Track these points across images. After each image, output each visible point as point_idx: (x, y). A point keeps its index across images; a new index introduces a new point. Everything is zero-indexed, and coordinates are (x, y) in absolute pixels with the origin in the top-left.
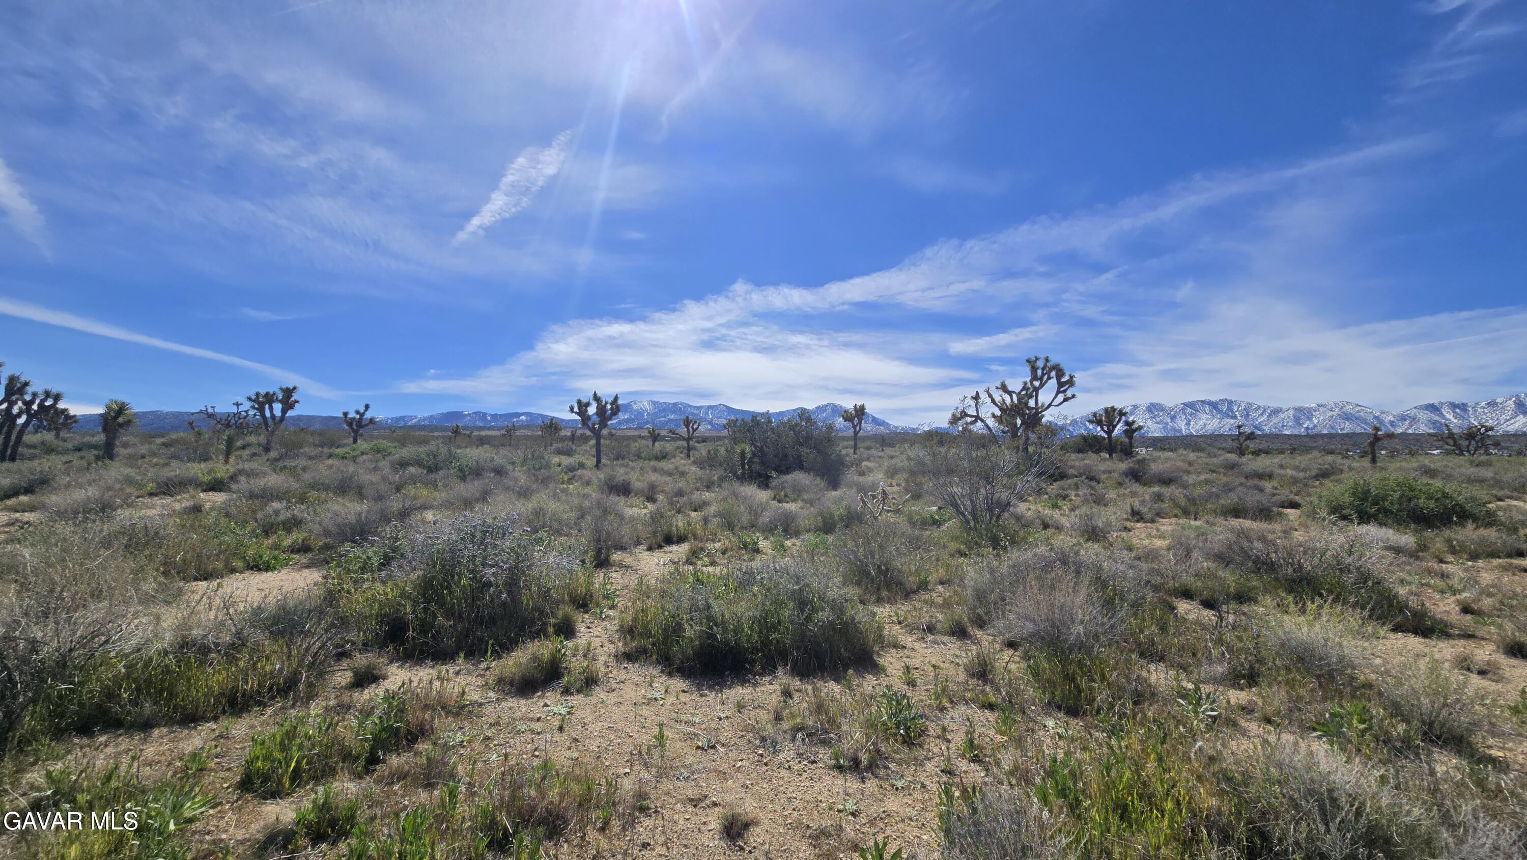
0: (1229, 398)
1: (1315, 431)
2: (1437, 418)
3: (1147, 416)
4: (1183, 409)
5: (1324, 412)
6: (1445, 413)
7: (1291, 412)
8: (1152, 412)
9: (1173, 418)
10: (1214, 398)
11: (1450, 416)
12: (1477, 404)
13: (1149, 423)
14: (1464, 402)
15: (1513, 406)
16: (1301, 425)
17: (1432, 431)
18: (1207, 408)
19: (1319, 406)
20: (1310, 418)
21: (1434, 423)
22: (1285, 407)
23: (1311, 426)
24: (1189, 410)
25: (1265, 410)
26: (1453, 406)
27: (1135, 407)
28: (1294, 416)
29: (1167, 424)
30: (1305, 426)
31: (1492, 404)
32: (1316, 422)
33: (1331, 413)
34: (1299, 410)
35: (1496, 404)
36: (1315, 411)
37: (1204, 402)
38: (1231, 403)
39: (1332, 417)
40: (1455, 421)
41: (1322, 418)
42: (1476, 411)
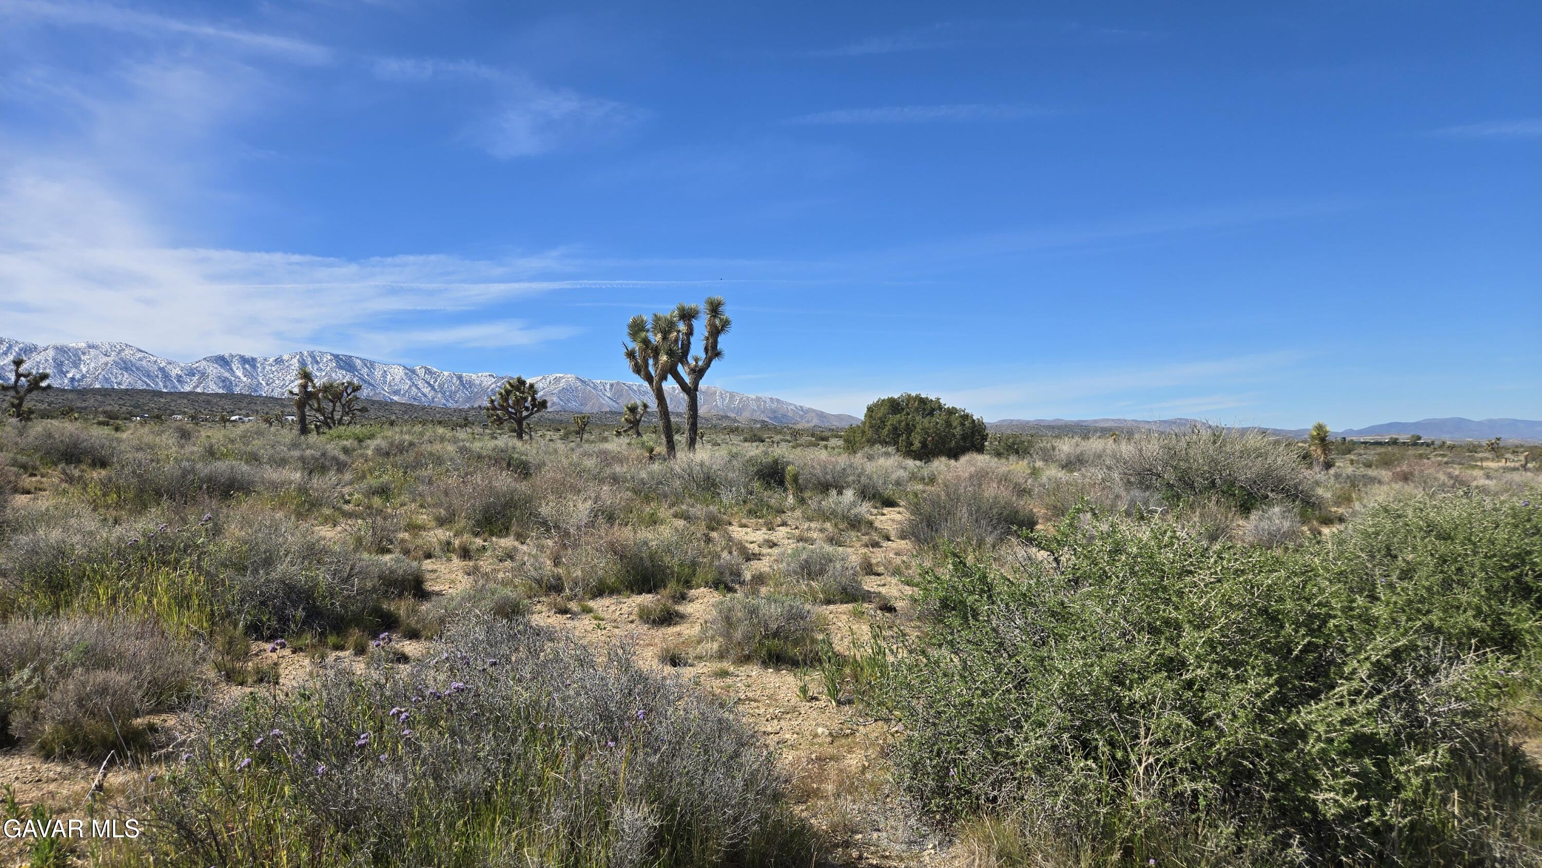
1: (83, 384)
2: (227, 375)
5: (96, 357)
6: (235, 369)
7: (51, 353)
11: (239, 373)
12: (265, 360)
14: (254, 356)
15: (297, 365)
16: (65, 374)
17: (221, 391)
19: (89, 347)
20: (76, 365)
21: (223, 381)
22: (41, 344)
23: (78, 376)
25: (10, 347)
26: (244, 360)
28: (55, 360)
30: (70, 375)
31: (279, 361)
32: (84, 370)
33: (106, 359)
34: (61, 350)
35: (282, 361)
36: (84, 354)
39: (106, 364)
40: (245, 379)
41: (92, 365)
42: (264, 368)
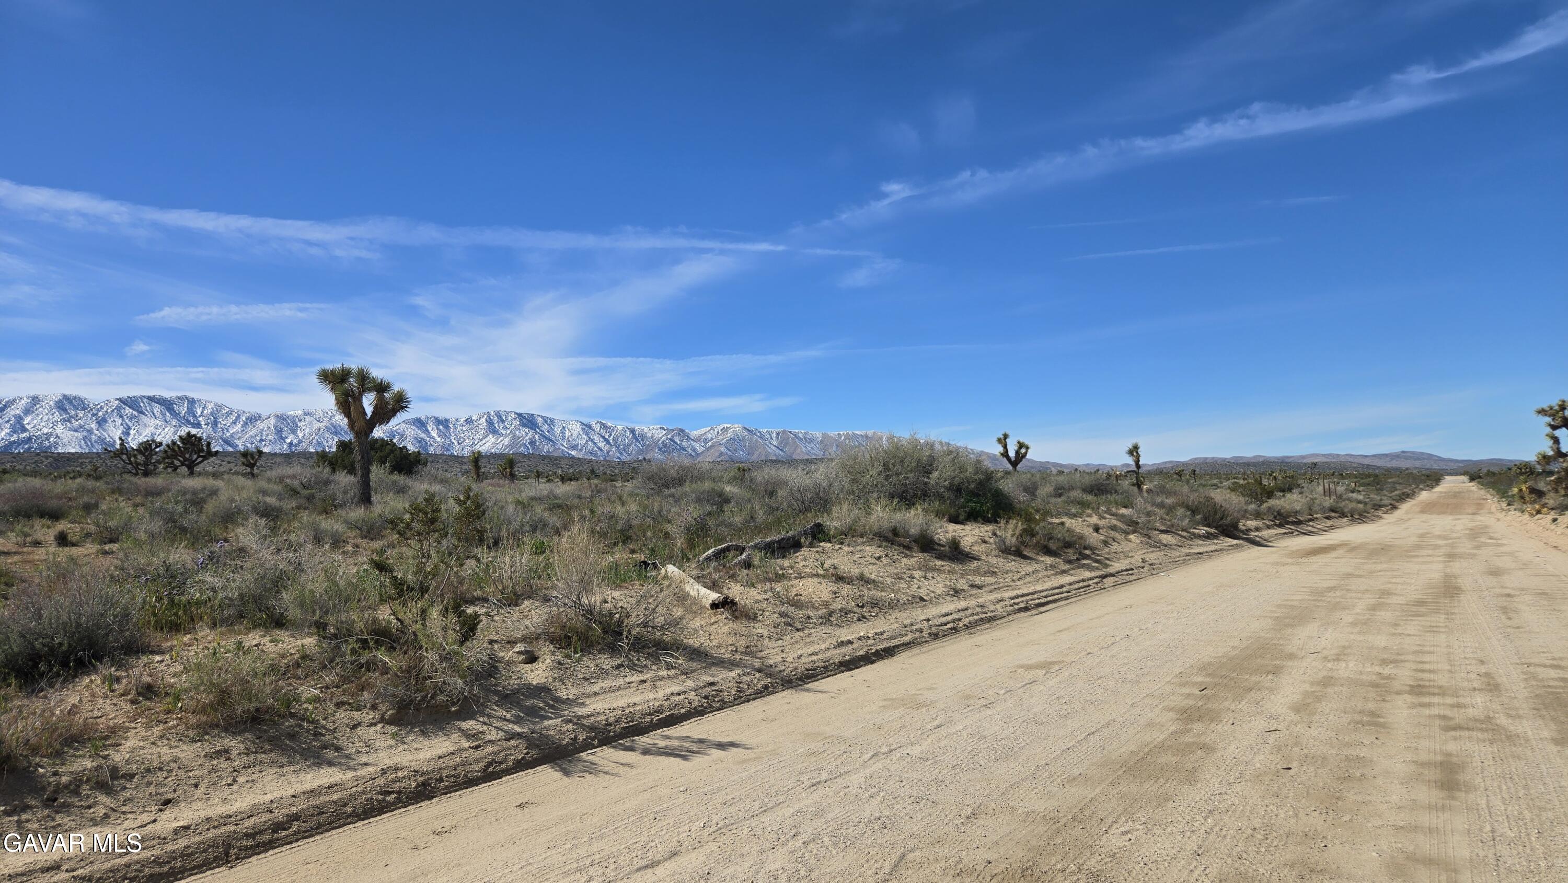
0: (191, 395)
1: (300, 448)
2: (423, 435)
3: (57, 416)
4: (118, 408)
5: (310, 423)
6: (430, 430)
7: (272, 421)
8: (65, 410)
9: (101, 422)
10: (167, 394)
11: (434, 434)
12: (457, 420)
13: (60, 429)
14: (447, 417)
15: (485, 424)
16: (284, 439)
18: (157, 409)
19: (306, 414)
20: (294, 432)
21: (420, 442)
22: (264, 414)
23: (295, 441)
24: (128, 411)
25: (238, 417)
26: (438, 422)
27: (35, 400)
28: (275, 427)
29: (90, 431)
30: (288, 441)
31: (469, 421)
32: (301, 435)
33: (318, 425)
34: (281, 418)
35: (472, 421)
36: (300, 421)
37: (152, 399)
38: (192, 402)
39: (319, 430)
40: (439, 439)
41: (307, 430)
42: (456, 428)
